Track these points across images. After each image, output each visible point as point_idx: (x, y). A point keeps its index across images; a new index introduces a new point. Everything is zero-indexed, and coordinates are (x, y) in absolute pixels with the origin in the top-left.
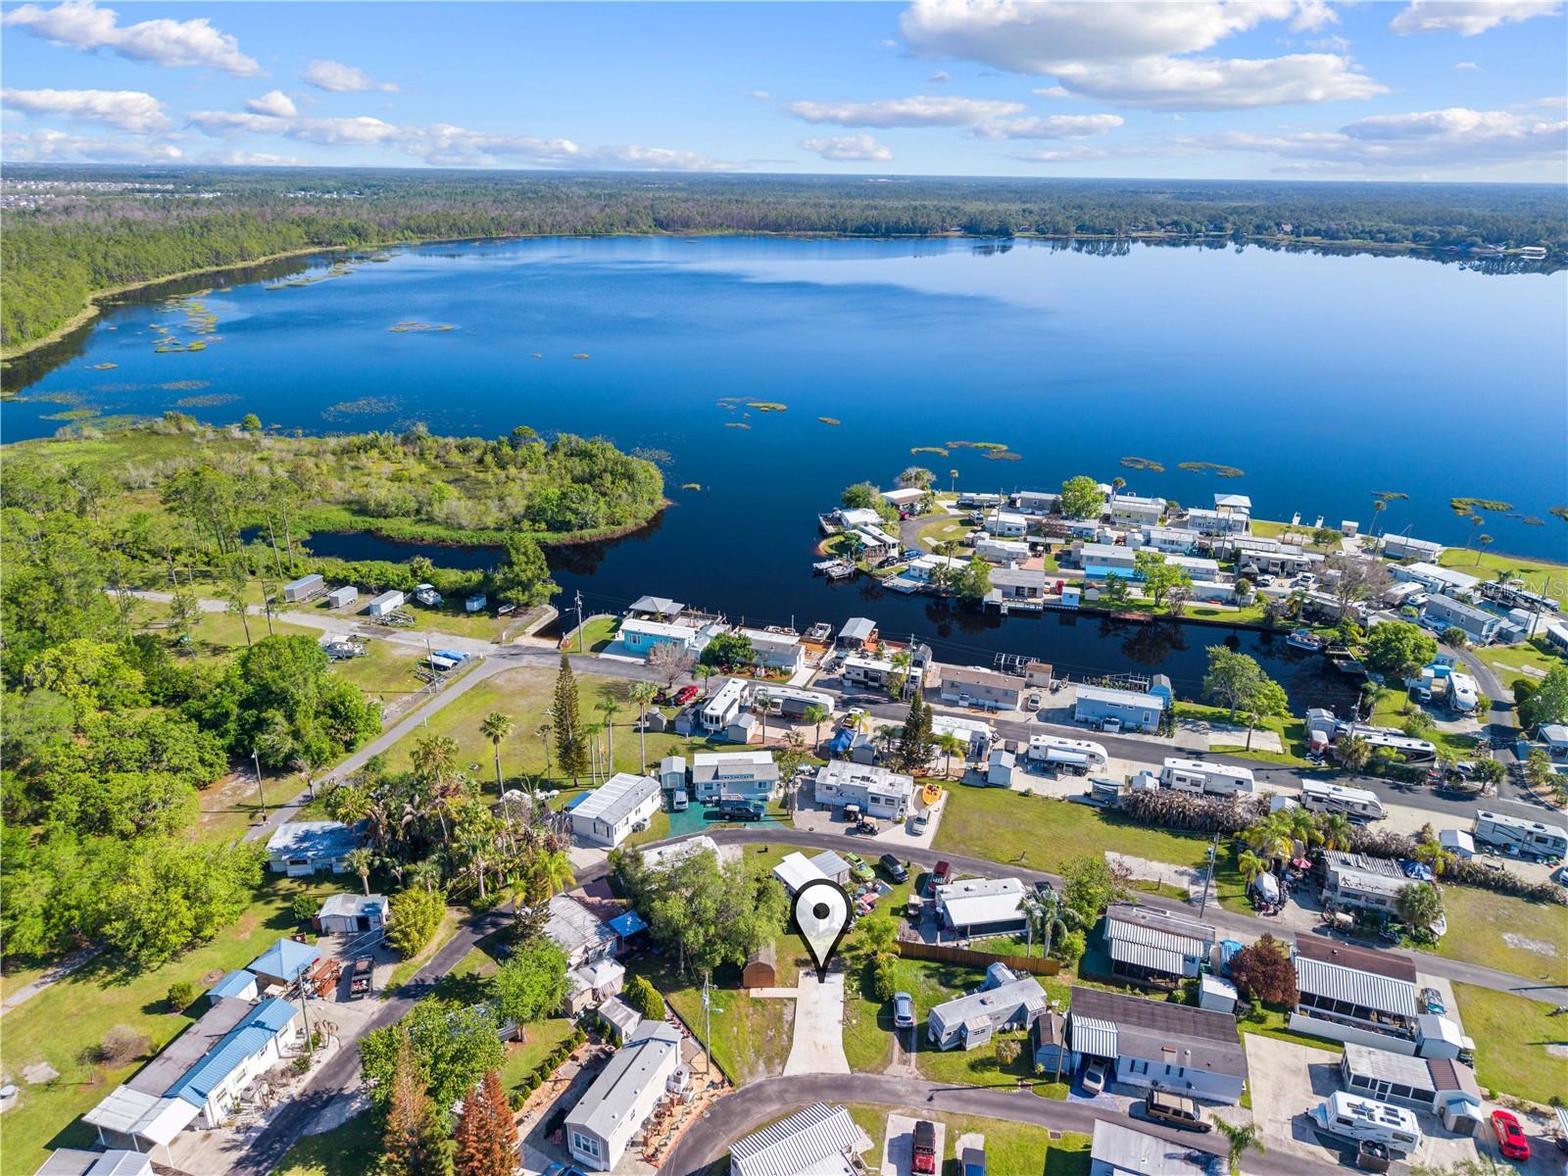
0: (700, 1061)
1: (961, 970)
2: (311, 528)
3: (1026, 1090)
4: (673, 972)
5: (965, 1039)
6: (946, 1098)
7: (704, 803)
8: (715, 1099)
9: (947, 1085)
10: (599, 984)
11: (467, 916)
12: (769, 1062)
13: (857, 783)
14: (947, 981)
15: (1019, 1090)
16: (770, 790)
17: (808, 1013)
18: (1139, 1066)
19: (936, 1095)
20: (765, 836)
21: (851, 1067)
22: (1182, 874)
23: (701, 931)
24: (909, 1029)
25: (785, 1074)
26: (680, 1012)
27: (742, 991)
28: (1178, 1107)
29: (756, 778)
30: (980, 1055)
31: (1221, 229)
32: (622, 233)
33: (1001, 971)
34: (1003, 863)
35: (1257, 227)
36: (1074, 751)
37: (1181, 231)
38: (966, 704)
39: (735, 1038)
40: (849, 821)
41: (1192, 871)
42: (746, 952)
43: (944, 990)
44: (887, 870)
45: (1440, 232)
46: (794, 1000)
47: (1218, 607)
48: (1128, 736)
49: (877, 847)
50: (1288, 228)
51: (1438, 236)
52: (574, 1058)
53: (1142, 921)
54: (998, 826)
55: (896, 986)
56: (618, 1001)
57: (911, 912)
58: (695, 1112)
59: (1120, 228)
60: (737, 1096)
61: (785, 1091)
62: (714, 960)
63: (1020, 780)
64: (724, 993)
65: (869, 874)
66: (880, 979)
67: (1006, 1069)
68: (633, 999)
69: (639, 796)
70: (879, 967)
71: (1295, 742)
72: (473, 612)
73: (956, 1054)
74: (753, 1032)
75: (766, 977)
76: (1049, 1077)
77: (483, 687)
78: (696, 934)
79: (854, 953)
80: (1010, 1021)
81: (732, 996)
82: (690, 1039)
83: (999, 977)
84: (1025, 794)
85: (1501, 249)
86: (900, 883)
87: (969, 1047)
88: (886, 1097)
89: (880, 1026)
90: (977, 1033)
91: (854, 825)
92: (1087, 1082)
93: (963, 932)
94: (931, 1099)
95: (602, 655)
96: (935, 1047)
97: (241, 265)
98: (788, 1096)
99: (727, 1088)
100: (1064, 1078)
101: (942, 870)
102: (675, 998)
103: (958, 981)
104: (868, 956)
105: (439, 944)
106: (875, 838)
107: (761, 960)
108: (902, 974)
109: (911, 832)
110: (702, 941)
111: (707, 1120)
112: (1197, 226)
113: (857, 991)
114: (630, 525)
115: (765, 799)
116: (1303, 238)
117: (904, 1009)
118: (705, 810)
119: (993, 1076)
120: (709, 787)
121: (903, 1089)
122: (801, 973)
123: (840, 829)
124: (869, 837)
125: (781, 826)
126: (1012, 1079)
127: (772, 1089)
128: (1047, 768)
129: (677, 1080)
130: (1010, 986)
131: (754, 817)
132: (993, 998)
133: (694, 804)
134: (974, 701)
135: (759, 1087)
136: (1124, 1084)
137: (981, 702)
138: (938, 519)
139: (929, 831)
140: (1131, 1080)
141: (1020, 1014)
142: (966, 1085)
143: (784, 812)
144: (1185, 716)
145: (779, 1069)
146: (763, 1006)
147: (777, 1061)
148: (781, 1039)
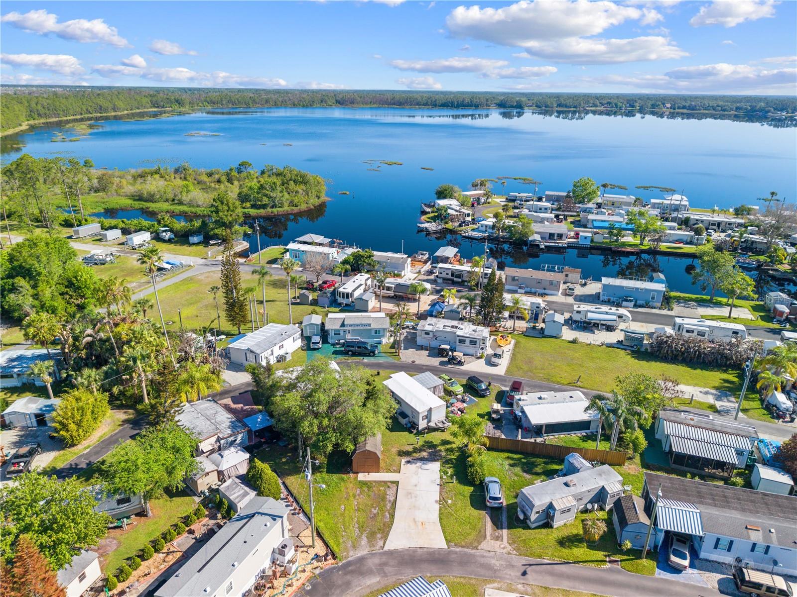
0: (307, 536)
1: (539, 460)
2: (106, 207)
3: (615, 566)
4: (294, 459)
5: (552, 518)
6: (540, 572)
7: (334, 345)
8: (317, 571)
9: (539, 560)
10: (224, 467)
11: (131, 416)
12: (372, 536)
13: (449, 329)
14: (529, 469)
15: (608, 565)
16: (383, 336)
17: (409, 494)
18: (724, 543)
19: (529, 570)
20: (379, 366)
21: (448, 542)
22: (707, 393)
23: (316, 422)
24: (499, 509)
25: (386, 548)
26: (295, 492)
27: (352, 475)
28: (771, 584)
29: (372, 326)
30: (566, 533)
31: (633, 106)
32: (319, 106)
33: (577, 460)
34: (563, 384)
35: (652, 105)
36: (607, 313)
37: (612, 107)
38: (523, 291)
39: (342, 515)
40: (442, 356)
41: (714, 391)
42: (355, 441)
43: (528, 476)
44: (473, 387)
45: (750, 106)
46: (397, 483)
47: (681, 245)
48: (640, 310)
49: (464, 373)
50: (669, 105)
51: (749, 108)
52: (191, 532)
53: (692, 423)
54: (556, 361)
55: (486, 472)
56: (238, 481)
57: (494, 416)
58: (297, 584)
59: (580, 105)
60: (339, 569)
61: (385, 564)
62: (325, 447)
63: (568, 334)
64: (336, 477)
65: (458, 389)
66: (472, 466)
67: (592, 545)
68: (251, 480)
69: (283, 336)
70: (470, 456)
71: (762, 314)
72: (194, 244)
73: (544, 531)
74: (358, 510)
75: (372, 462)
76: (636, 554)
77: (191, 280)
78: (311, 425)
79: (448, 446)
80: (591, 502)
81: (343, 479)
82: (301, 515)
83: (577, 464)
84: (574, 342)
85: (784, 114)
86: (483, 396)
87: (556, 524)
88: (482, 571)
89: (472, 506)
90: (563, 512)
91: (446, 359)
92: (673, 558)
93: (538, 430)
94: (524, 574)
95: (274, 266)
96: (524, 524)
97: (113, 114)
98: (387, 569)
99: (331, 561)
100: (651, 555)
101: (517, 387)
102: (292, 480)
103: (538, 469)
104: (459, 448)
105: (101, 437)
106: (462, 368)
107: (368, 447)
108: (489, 463)
109: (490, 363)
110: (316, 430)
111: (308, 592)
112: (621, 104)
113: (451, 477)
114: (303, 207)
115: (380, 343)
116: (677, 110)
117: (495, 490)
118: (334, 349)
119: (581, 552)
120: (337, 333)
121: (498, 564)
122: (403, 461)
123: (435, 361)
124: (457, 367)
125: (390, 360)
126: (600, 555)
127: (372, 563)
128: (587, 326)
129: (282, 553)
130: (588, 471)
131: (371, 353)
132: (575, 481)
133: (326, 346)
134: (528, 290)
135: (361, 560)
136: (707, 560)
137: (533, 290)
138: (494, 206)
139: (504, 364)
140: (715, 556)
141: (600, 496)
142: (557, 560)
143: (394, 351)
144: (678, 300)
145: (381, 543)
146: (369, 488)
147: (379, 536)
148: (384, 516)
